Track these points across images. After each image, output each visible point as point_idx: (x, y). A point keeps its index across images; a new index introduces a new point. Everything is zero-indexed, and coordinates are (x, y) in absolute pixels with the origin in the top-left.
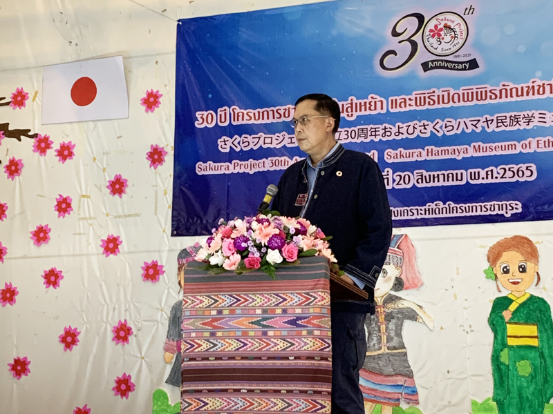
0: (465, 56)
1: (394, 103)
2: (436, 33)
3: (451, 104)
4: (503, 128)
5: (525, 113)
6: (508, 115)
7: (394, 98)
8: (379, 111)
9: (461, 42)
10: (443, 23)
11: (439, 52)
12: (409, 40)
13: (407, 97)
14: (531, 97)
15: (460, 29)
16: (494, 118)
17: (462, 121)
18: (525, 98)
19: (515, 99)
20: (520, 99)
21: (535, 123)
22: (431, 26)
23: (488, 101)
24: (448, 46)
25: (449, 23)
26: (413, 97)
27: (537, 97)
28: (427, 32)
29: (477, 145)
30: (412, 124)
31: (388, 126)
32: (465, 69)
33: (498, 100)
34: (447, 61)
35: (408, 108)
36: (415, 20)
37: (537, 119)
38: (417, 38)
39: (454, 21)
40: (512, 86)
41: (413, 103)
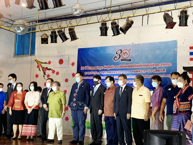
0: (129, 58)
1: (116, 67)
2: (124, 54)
3: (126, 68)
4: (135, 73)
5: (139, 70)
6: (136, 70)
7: (116, 66)
8: (113, 68)
9: (128, 56)
10: (125, 52)
11: (124, 57)
12: (119, 55)
13: (118, 66)
14: (140, 67)
15: (128, 53)
16: (133, 71)
17: (128, 71)
18: (139, 67)
19: (137, 67)
20: (138, 67)
21: (140, 72)
22: (123, 52)
23: (132, 67)
24: (126, 56)
25: (126, 52)
26: (119, 66)
27: (141, 67)
28: (122, 54)
29: (130, 76)
30: (119, 71)
31: (115, 71)
32: (129, 61)
33: (134, 67)
34: (126, 59)
35: (118, 68)
36: (120, 51)
37: (141, 72)
38: (120, 54)
39: (127, 52)
40: (137, 65)
41: (119, 67)
